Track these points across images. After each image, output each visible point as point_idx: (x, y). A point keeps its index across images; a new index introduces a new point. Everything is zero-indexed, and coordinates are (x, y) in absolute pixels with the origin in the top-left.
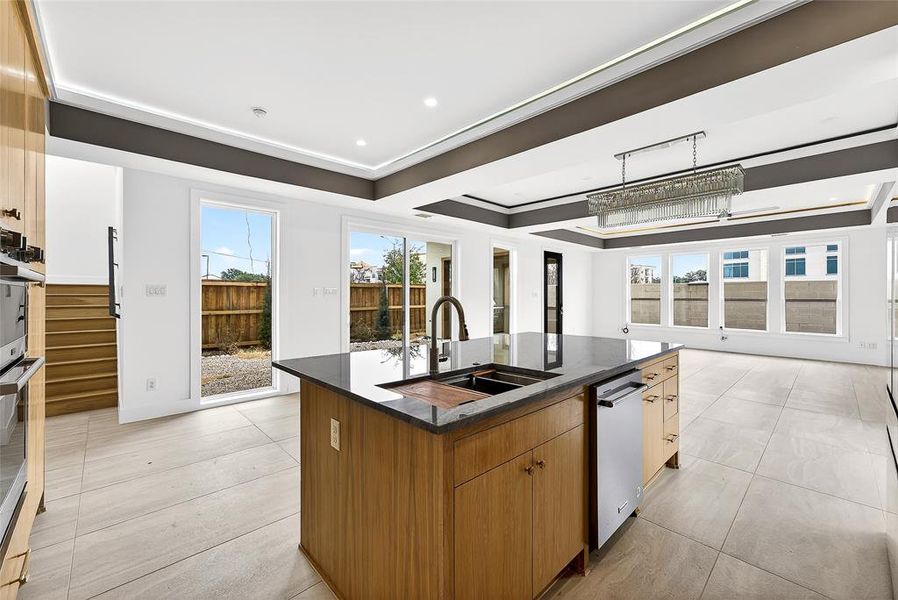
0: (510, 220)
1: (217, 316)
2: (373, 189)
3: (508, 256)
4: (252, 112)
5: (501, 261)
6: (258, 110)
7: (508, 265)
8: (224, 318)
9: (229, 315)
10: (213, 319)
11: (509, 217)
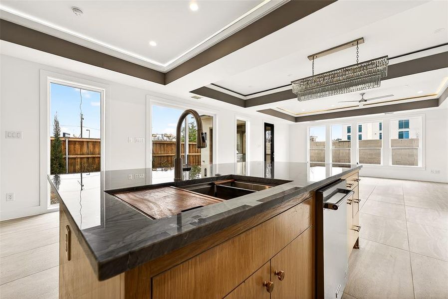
0: (246, 104)
1: (81, 158)
2: (164, 78)
3: (245, 125)
4: (72, 11)
5: (241, 129)
6: (76, 9)
7: (245, 132)
8: (85, 160)
9: (88, 158)
10: (79, 160)
11: (245, 101)
